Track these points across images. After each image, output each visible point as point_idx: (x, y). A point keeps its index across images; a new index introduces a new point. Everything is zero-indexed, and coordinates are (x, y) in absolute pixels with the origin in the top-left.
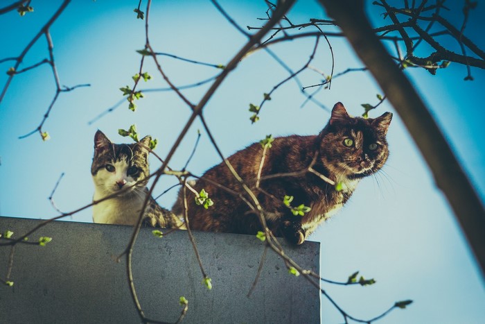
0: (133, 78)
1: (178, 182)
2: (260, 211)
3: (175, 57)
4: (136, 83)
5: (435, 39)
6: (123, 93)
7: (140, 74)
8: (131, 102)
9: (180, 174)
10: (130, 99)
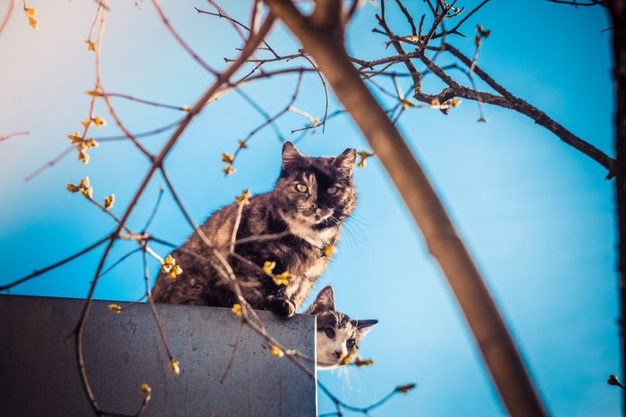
0: (83, 123)
1: (138, 246)
2: (233, 281)
3: (131, 98)
4: (86, 130)
5: (447, 73)
6: (72, 141)
7: (91, 119)
8: (80, 151)
9: (139, 237)
10: (80, 147)
